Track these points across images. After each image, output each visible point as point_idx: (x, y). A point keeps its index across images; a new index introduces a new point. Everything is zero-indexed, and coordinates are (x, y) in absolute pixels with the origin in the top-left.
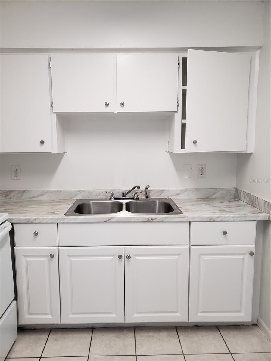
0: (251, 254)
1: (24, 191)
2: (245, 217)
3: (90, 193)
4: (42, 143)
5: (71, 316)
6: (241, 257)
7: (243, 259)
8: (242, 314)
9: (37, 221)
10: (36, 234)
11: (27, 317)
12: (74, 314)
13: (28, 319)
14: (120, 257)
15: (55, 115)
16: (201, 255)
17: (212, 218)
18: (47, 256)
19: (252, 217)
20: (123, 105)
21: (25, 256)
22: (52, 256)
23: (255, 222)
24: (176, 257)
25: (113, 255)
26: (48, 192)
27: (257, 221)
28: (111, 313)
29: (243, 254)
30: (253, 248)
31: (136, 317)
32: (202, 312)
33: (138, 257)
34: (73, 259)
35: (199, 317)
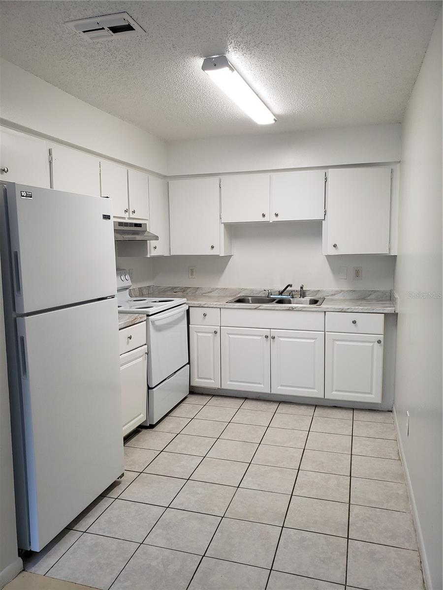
0: (379, 342)
1: (199, 288)
2: (373, 309)
3: (252, 291)
4: (212, 247)
5: (229, 383)
6: (371, 345)
7: (373, 347)
8: (373, 396)
9: (206, 306)
10: (205, 315)
11: (197, 380)
12: (230, 381)
13: (197, 382)
14: (267, 337)
15: (223, 225)
16: (334, 340)
17: (343, 309)
18: (212, 333)
19: (380, 309)
20: (277, 215)
21: (197, 332)
22: (216, 332)
23: (383, 314)
24: (312, 341)
25: (262, 336)
26: (217, 289)
27: (385, 314)
28: (259, 383)
29: (371, 342)
30: (381, 337)
31: (279, 390)
32: (336, 391)
33: (281, 339)
34: (231, 336)
35: (334, 395)
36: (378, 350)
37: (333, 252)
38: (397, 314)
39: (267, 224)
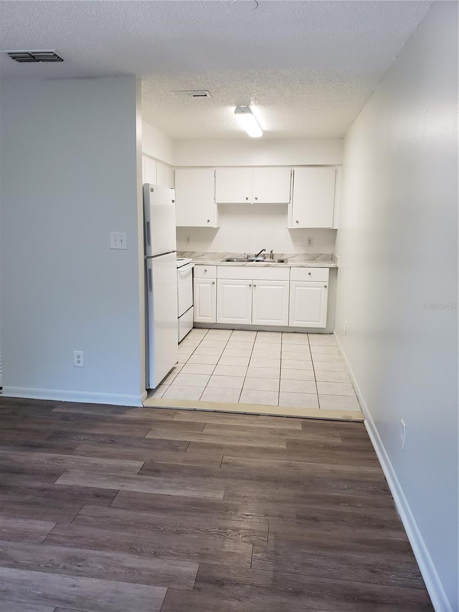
0: (326, 287)
1: (193, 252)
2: (322, 265)
3: (235, 255)
4: (209, 221)
5: (222, 319)
6: (320, 289)
7: (321, 290)
8: (320, 323)
9: (206, 264)
10: (206, 271)
11: (198, 318)
12: (223, 317)
13: (199, 319)
14: (250, 285)
15: (216, 204)
16: (296, 286)
17: (302, 265)
18: (210, 283)
19: (326, 265)
20: (256, 199)
21: (199, 283)
22: (213, 283)
24: (281, 287)
25: (247, 285)
26: (208, 253)
27: (330, 268)
28: (244, 318)
29: (320, 287)
30: (327, 284)
31: (258, 322)
32: (296, 321)
33: (260, 287)
34: (224, 286)
35: (294, 323)
36: (325, 292)
37: (296, 226)
38: (337, 268)
39: (248, 205)
